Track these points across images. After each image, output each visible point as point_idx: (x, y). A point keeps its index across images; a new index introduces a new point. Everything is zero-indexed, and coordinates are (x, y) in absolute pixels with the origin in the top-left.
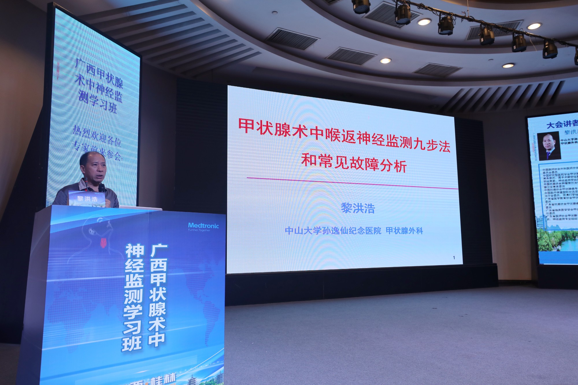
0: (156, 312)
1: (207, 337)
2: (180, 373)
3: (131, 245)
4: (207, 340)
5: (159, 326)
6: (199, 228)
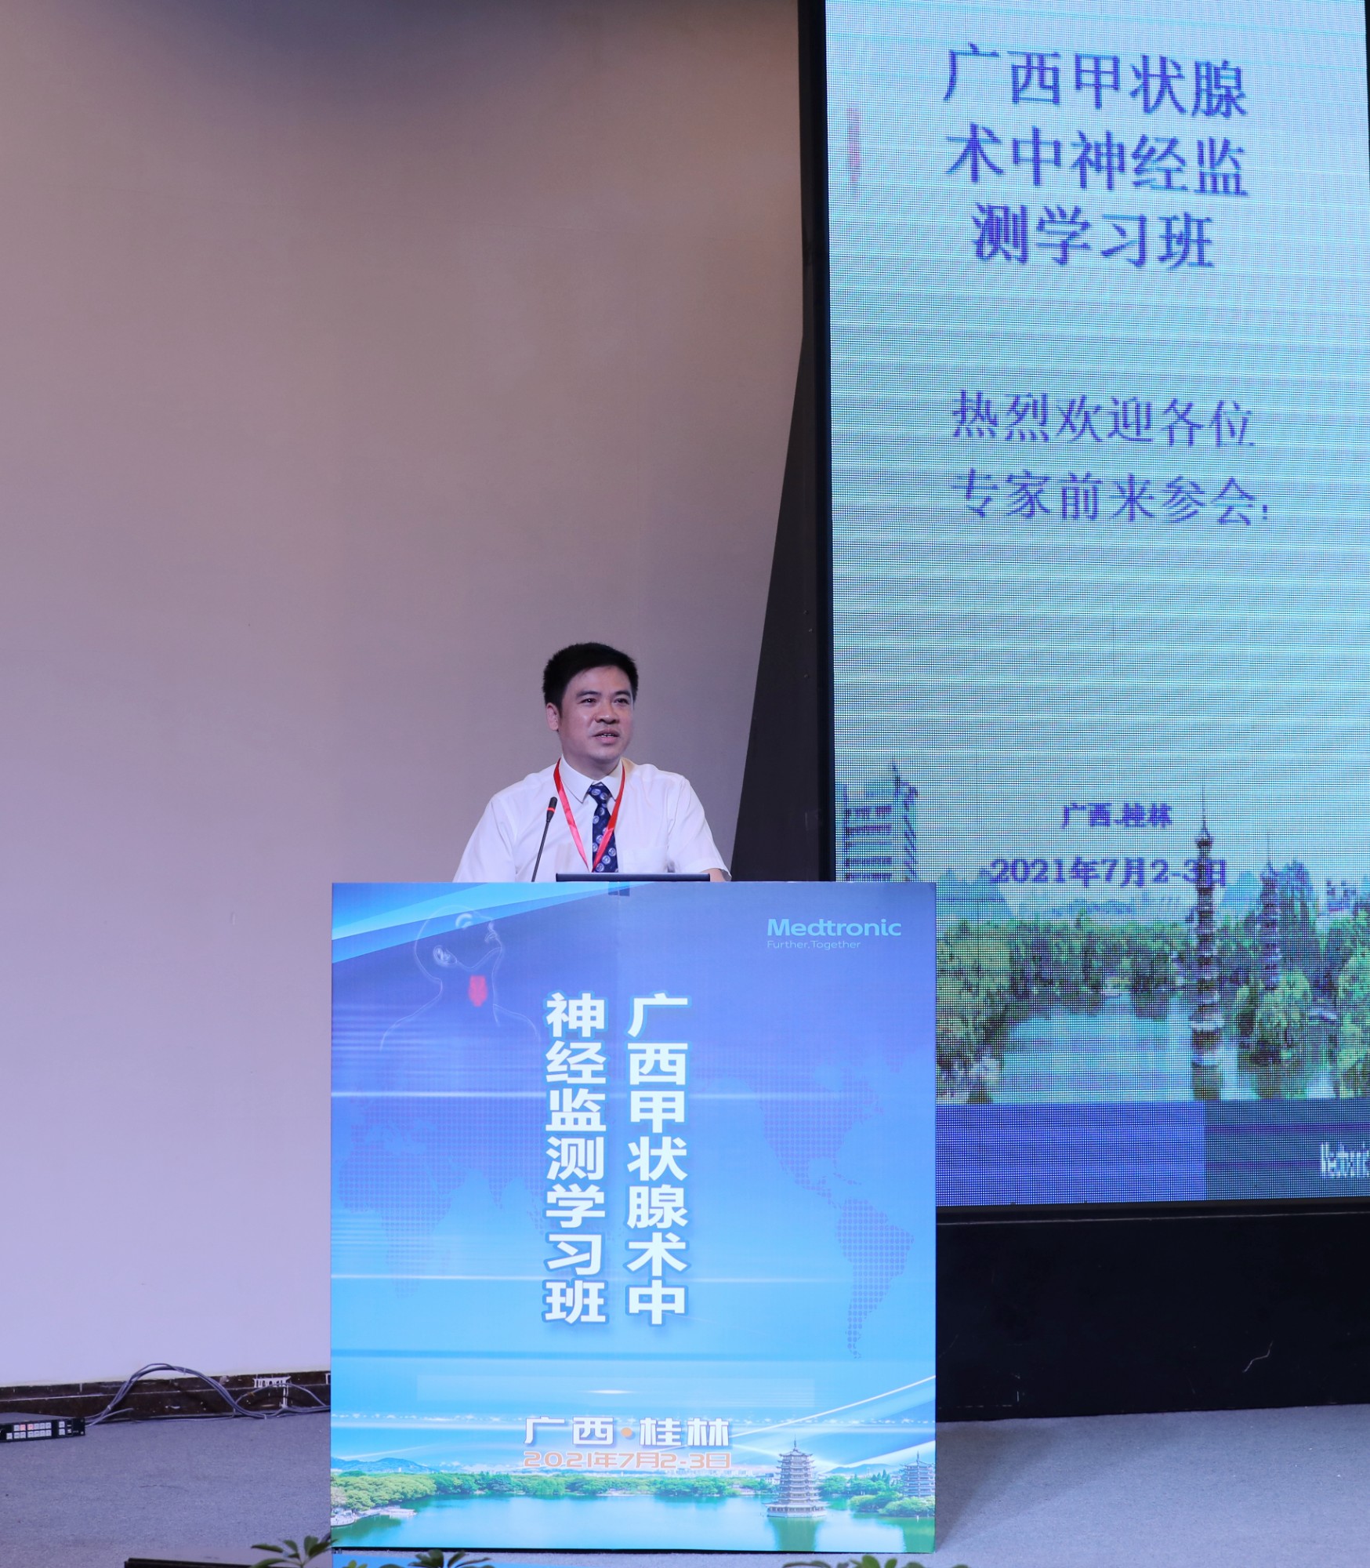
0: (651, 1216)
1: (855, 1327)
2: (744, 1426)
3: (563, 998)
4: (857, 1336)
5: (663, 1260)
6: (815, 938)
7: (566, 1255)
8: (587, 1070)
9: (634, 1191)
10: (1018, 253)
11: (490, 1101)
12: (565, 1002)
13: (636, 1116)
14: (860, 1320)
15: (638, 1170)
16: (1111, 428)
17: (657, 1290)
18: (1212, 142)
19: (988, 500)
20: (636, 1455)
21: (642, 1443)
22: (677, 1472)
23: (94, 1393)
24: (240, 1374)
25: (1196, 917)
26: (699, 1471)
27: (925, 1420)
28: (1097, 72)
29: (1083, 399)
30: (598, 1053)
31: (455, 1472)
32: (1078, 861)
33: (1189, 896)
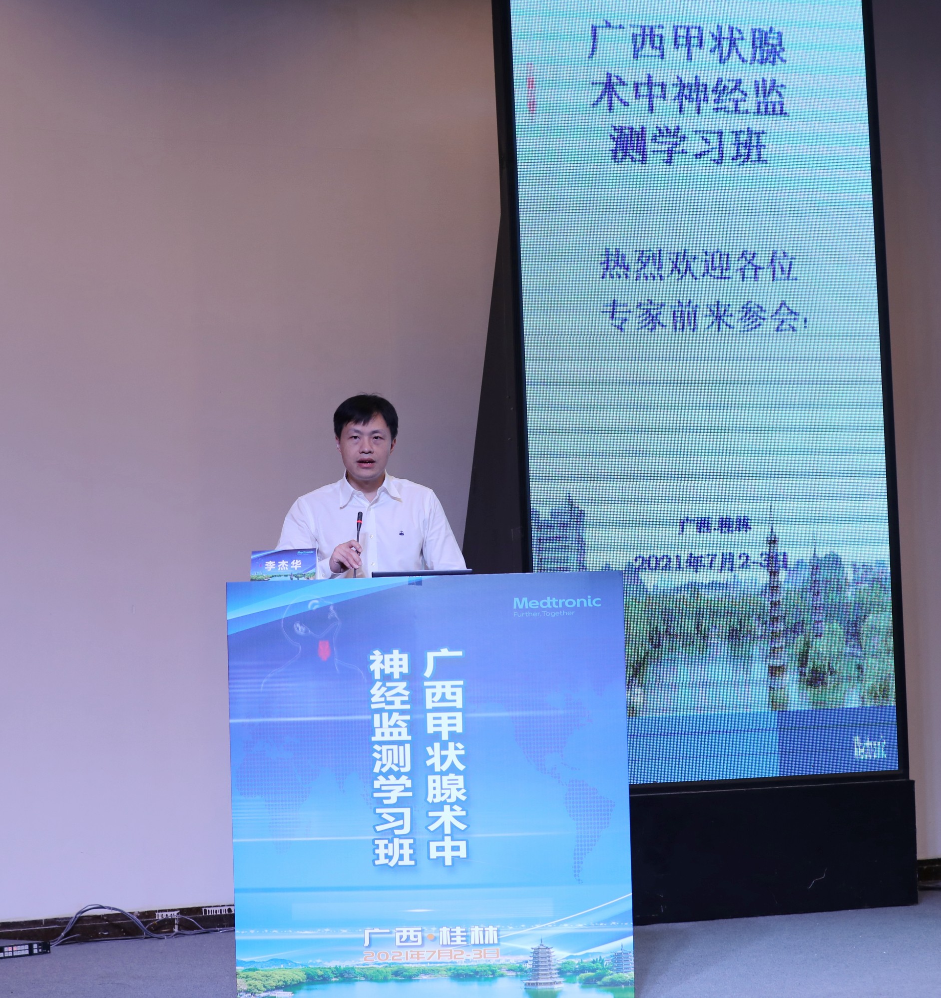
0: (442, 795)
1: (578, 863)
2: (508, 930)
3: (380, 654)
4: (580, 869)
5: (451, 823)
6: (544, 609)
7: (387, 822)
8: (398, 700)
9: (431, 778)
10: (639, 157)
11: (336, 722)
12: (382, 656)
13: (431, 730)
14: (582, 858)
15: (433, 765)
16: (703, 270)
17: (448, 843)
18: (764, 81)
19: (625, 320)
20: (437, 951)
21: (441, 943)
22: (464, 962)
23: (52, 925)
24: (146, 910)
25: (768, 591)
26: (479, 961)
27: (626, 923)
28: (688, 38)
29: (685, 251)
30: (404, 689)
31: (319, 967)
32: (691, 555)
33: (762, 577)
